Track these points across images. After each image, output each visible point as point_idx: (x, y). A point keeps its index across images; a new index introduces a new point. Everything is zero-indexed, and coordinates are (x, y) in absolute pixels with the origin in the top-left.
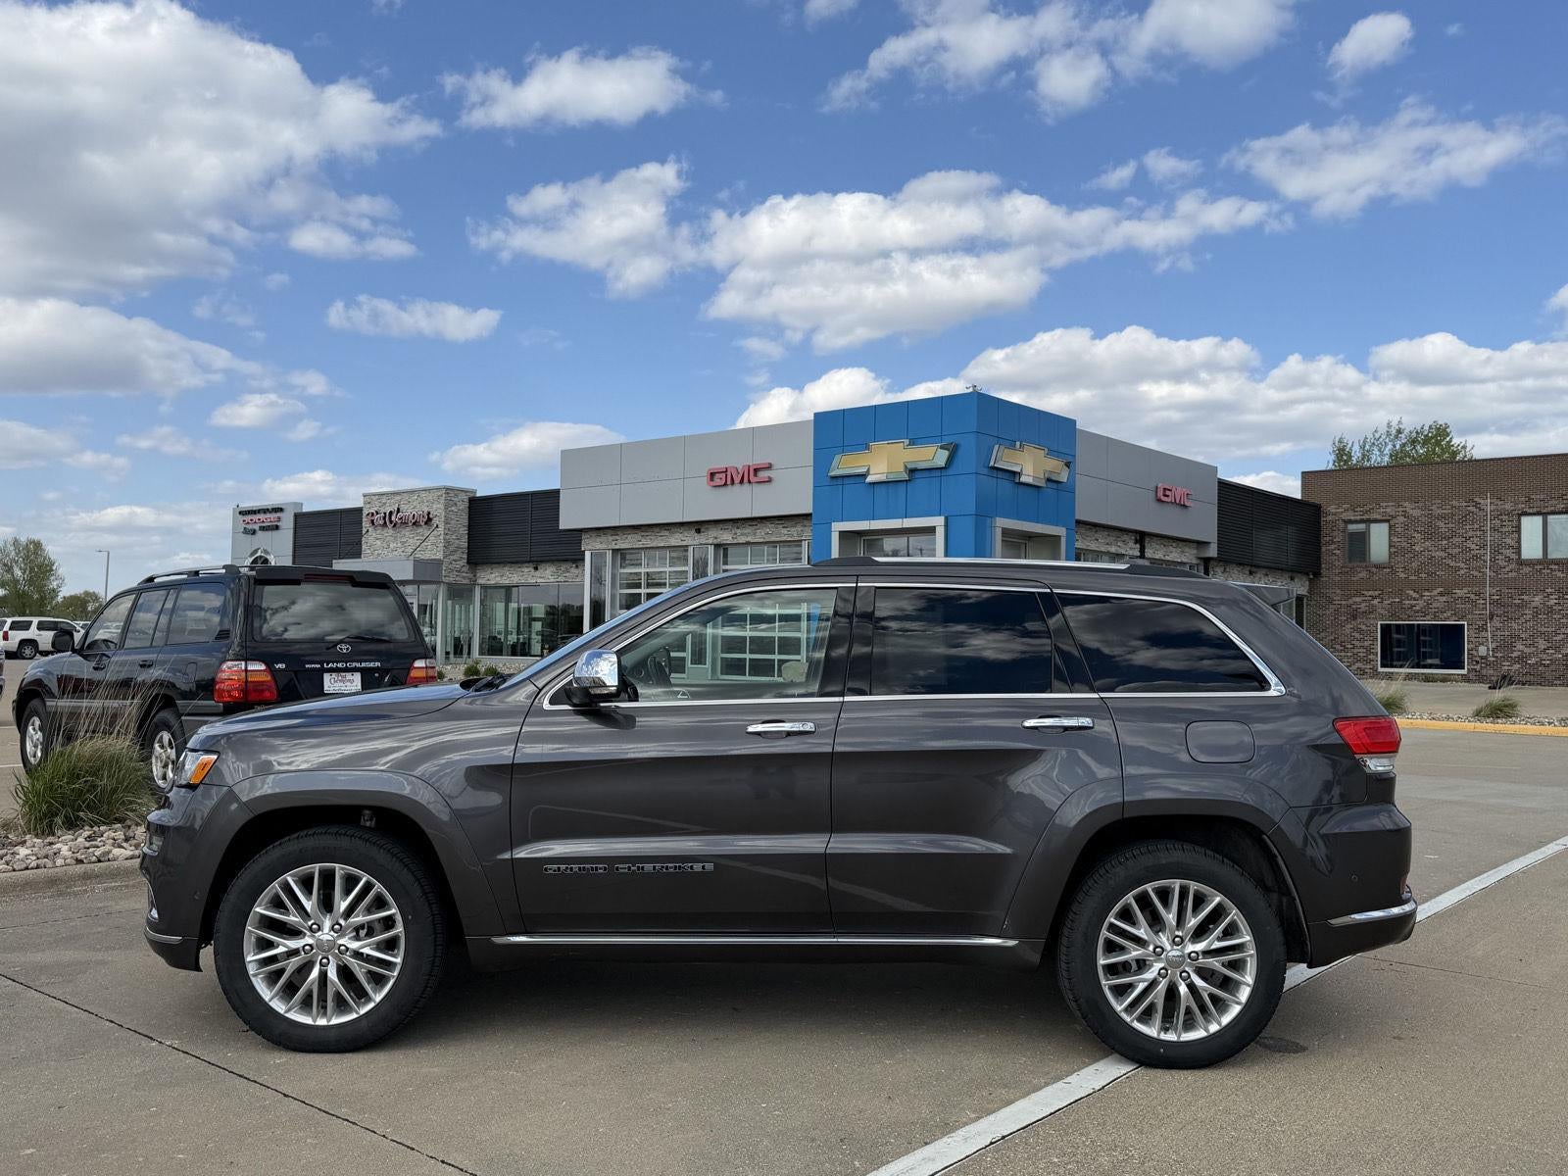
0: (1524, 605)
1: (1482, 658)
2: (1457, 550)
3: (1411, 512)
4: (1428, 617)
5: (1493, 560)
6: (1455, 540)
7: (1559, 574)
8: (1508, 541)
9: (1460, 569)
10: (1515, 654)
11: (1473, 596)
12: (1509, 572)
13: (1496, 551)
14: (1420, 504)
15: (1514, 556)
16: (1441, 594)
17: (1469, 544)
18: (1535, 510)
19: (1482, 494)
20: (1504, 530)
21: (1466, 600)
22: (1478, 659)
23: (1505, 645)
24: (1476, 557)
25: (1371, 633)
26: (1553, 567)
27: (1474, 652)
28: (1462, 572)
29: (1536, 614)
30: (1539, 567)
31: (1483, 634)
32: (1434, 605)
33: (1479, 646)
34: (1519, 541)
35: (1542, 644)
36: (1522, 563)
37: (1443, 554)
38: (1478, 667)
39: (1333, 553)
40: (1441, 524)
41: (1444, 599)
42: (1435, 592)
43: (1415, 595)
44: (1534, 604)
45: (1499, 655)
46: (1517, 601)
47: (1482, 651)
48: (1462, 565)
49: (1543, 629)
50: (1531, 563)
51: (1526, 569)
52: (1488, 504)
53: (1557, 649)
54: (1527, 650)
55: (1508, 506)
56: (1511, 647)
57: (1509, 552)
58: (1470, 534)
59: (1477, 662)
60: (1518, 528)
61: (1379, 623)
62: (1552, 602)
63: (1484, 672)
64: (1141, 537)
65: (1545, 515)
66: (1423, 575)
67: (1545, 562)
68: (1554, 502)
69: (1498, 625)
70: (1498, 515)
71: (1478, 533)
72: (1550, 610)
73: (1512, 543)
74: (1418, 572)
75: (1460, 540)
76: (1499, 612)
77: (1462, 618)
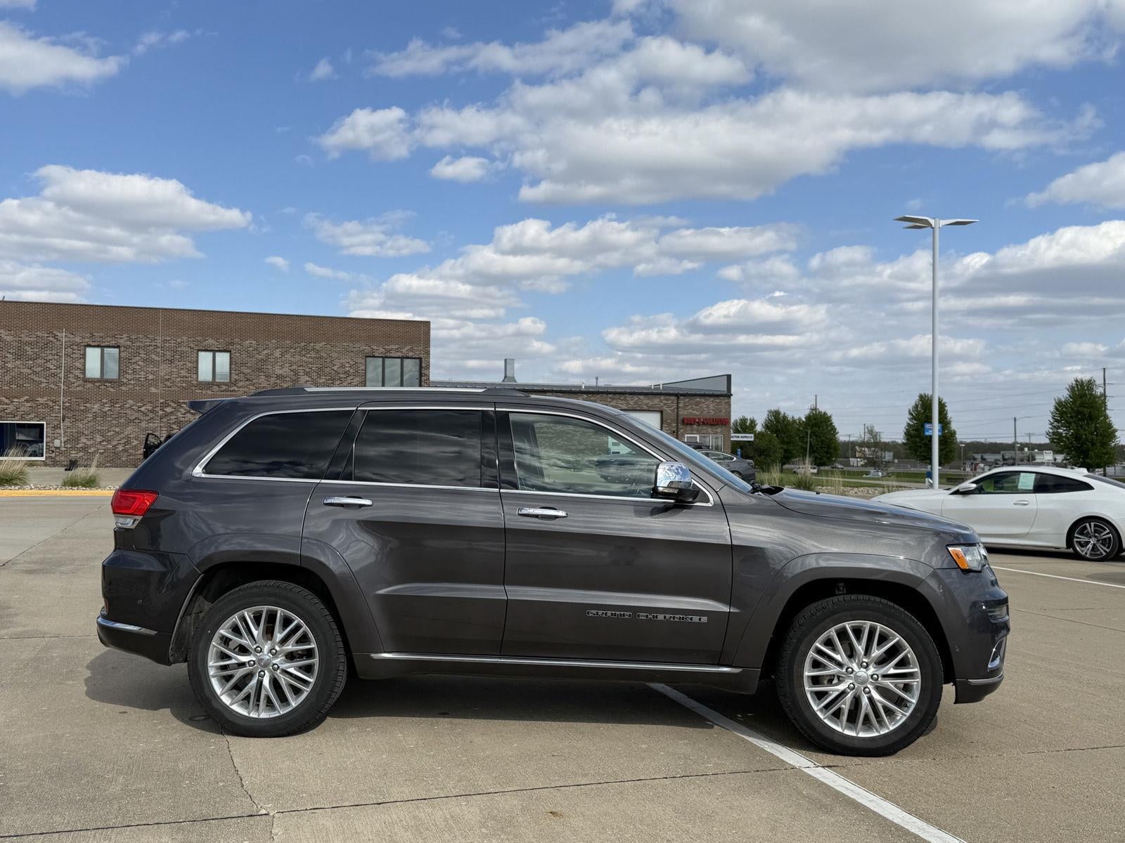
0: (87, 410)
1: (57, 448)
2: (40, 369)
3: (5, 338)
4: (17, 418)
5: (66, 377)
6: (39, 361)
7: (111, 390)
8: (77, 364)
9: (42, 382)
10: (80, 445)
11: (51, 404)
12: (77, 387)
13: (68, 372)
14: (12, 332)
15: (81, 376)
16: (27, 401)
17: (49, 365)
18: (96, 344)
19: (60, 329)
20: (74, 356)
21: (46, 406)
22: (53, 449)
23: (73, 439)
24: (55, 375)
26: (107, 384)
27: (51, 444)
28: (43, 385)
29: (95, 417)
30: (97, 384)
31: (58, 431)
32: (22, 409)
33: (56, 440)
34: (84, 365)
35: (99, 438)
36: (86, 380)
37: (29, 371)
38: (53, 455)
40: (28, 348)
41: (29, 404)
42: (22, 400)
43: (7, 401)
44: (94, 410)
45: (69, 446)
46: (82, 408)
47: (57, 443)
48: (43, 380)
49: (99, 428)
50: (93, 381)
51: (89, 385)
52: (62, 335)
53: (109, 441)
54: (89, 443)
55: (78, 339)
56: (78, 439)
57: (77, 373)
58: (50, 357)
59: (53, 452)
60: (84, 355)
62: (106, 409)
63: (57, 459)
65: (103, 347)
66: (14, 386)
67: (102, 380)
68: (109, 339)
69: (69, 424)
70: (71, 345)
71: (56, 357)
72: (104, 415)
73: (80, 366)
74: (10, 383)
75: (43, 361)
76: (69, 415)
77: (42, 419)
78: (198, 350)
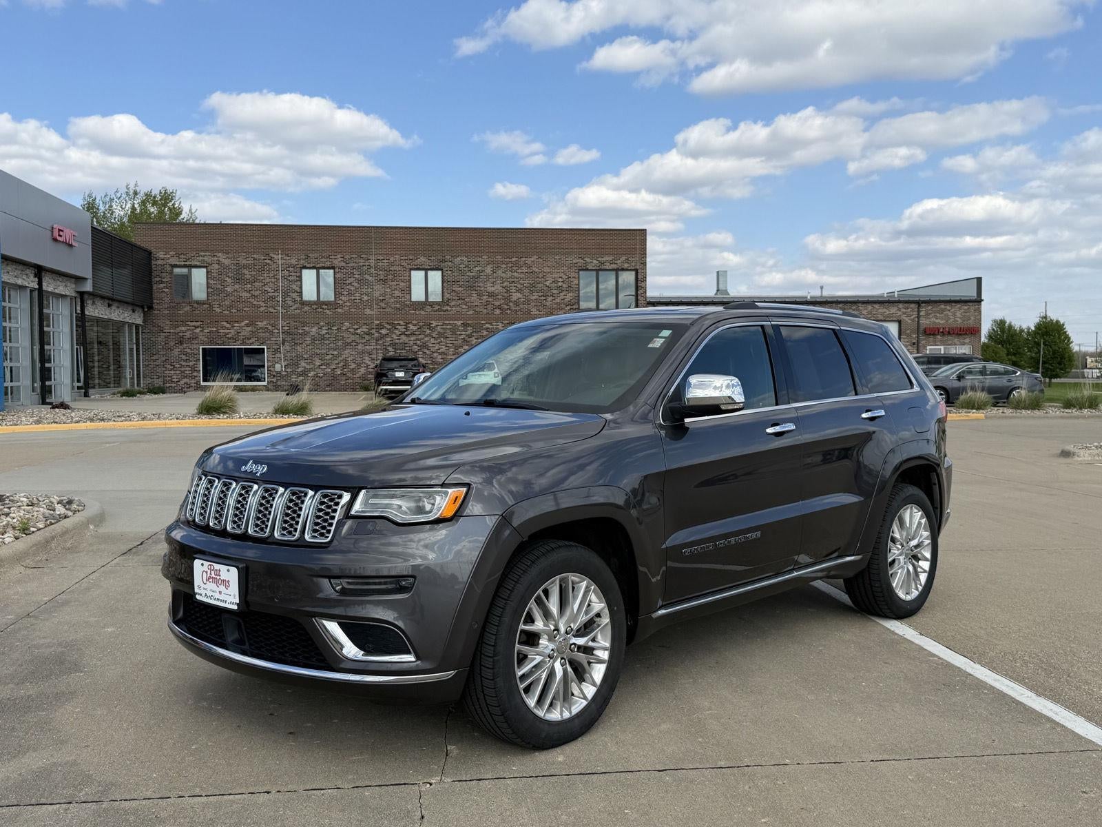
0: (306, 334)
1: (277, 372)
2: (258, 292)
3: (223, 261)
4: (238, 343)
5: (284, 300)
6: (257, 284)
7: (328, 312)
8: (294, 287)
9: (261, 306)
10: (300, 370)
11: (270, 328)
12: (295, 309)
13: (285, 295)
14: (230, 256)
15: (298, 299)
16: (247, 325)
17: (267, 288)
18: (311, 265)
19: (275, 251)
20: (290, 278)
21: (266, 330)
22: (274, 374)
23: (294, 363)
24: (272, 298)
25: (195, 355)
26: (325, 307)
27: (272, 369)
28: (262, 309)
29: (313, 340)
30: (315, 307)
31: (278, 355)
32: (243, 333)
33: (276, 364)
34: (301, 288)
35: (318, 362)
36: (304, 303)
37: (248, 295)
38: (274, 380)
39: (163, 292)
40: (246, 272)
41: (249, 329)
42: (243, 324)
43: (228, 326)
44: (312, 334)
45: (289, 370)
46: (300, 331)
47: (278, 367)
48: (262, 304)
49: (318, 351)
50: (309, 303)
51: (307, 308)
52: (279, 258)
53: (328, 365)
54: (308, 367)
55: (293, 261)
56: (297, 363)
57: (294, 295)
58: (268, 280)
59: (274, 376)
60: (300, 277)
61: (201, 347)
62: (324, 332)
63: (279, 383)
64: (39, 271)
65: (318, 269)
66: (234, 311)
67: (318, 303)
68: (323, 260)
69: (288, 348)
70: (287, 267)
71: (273, 280)
72: (323, 338)
73: (297, 289)
74: (230, 307)
75: (261, 284)
76: (289, 339)
77: (262, 344)
78: (411, 269)
